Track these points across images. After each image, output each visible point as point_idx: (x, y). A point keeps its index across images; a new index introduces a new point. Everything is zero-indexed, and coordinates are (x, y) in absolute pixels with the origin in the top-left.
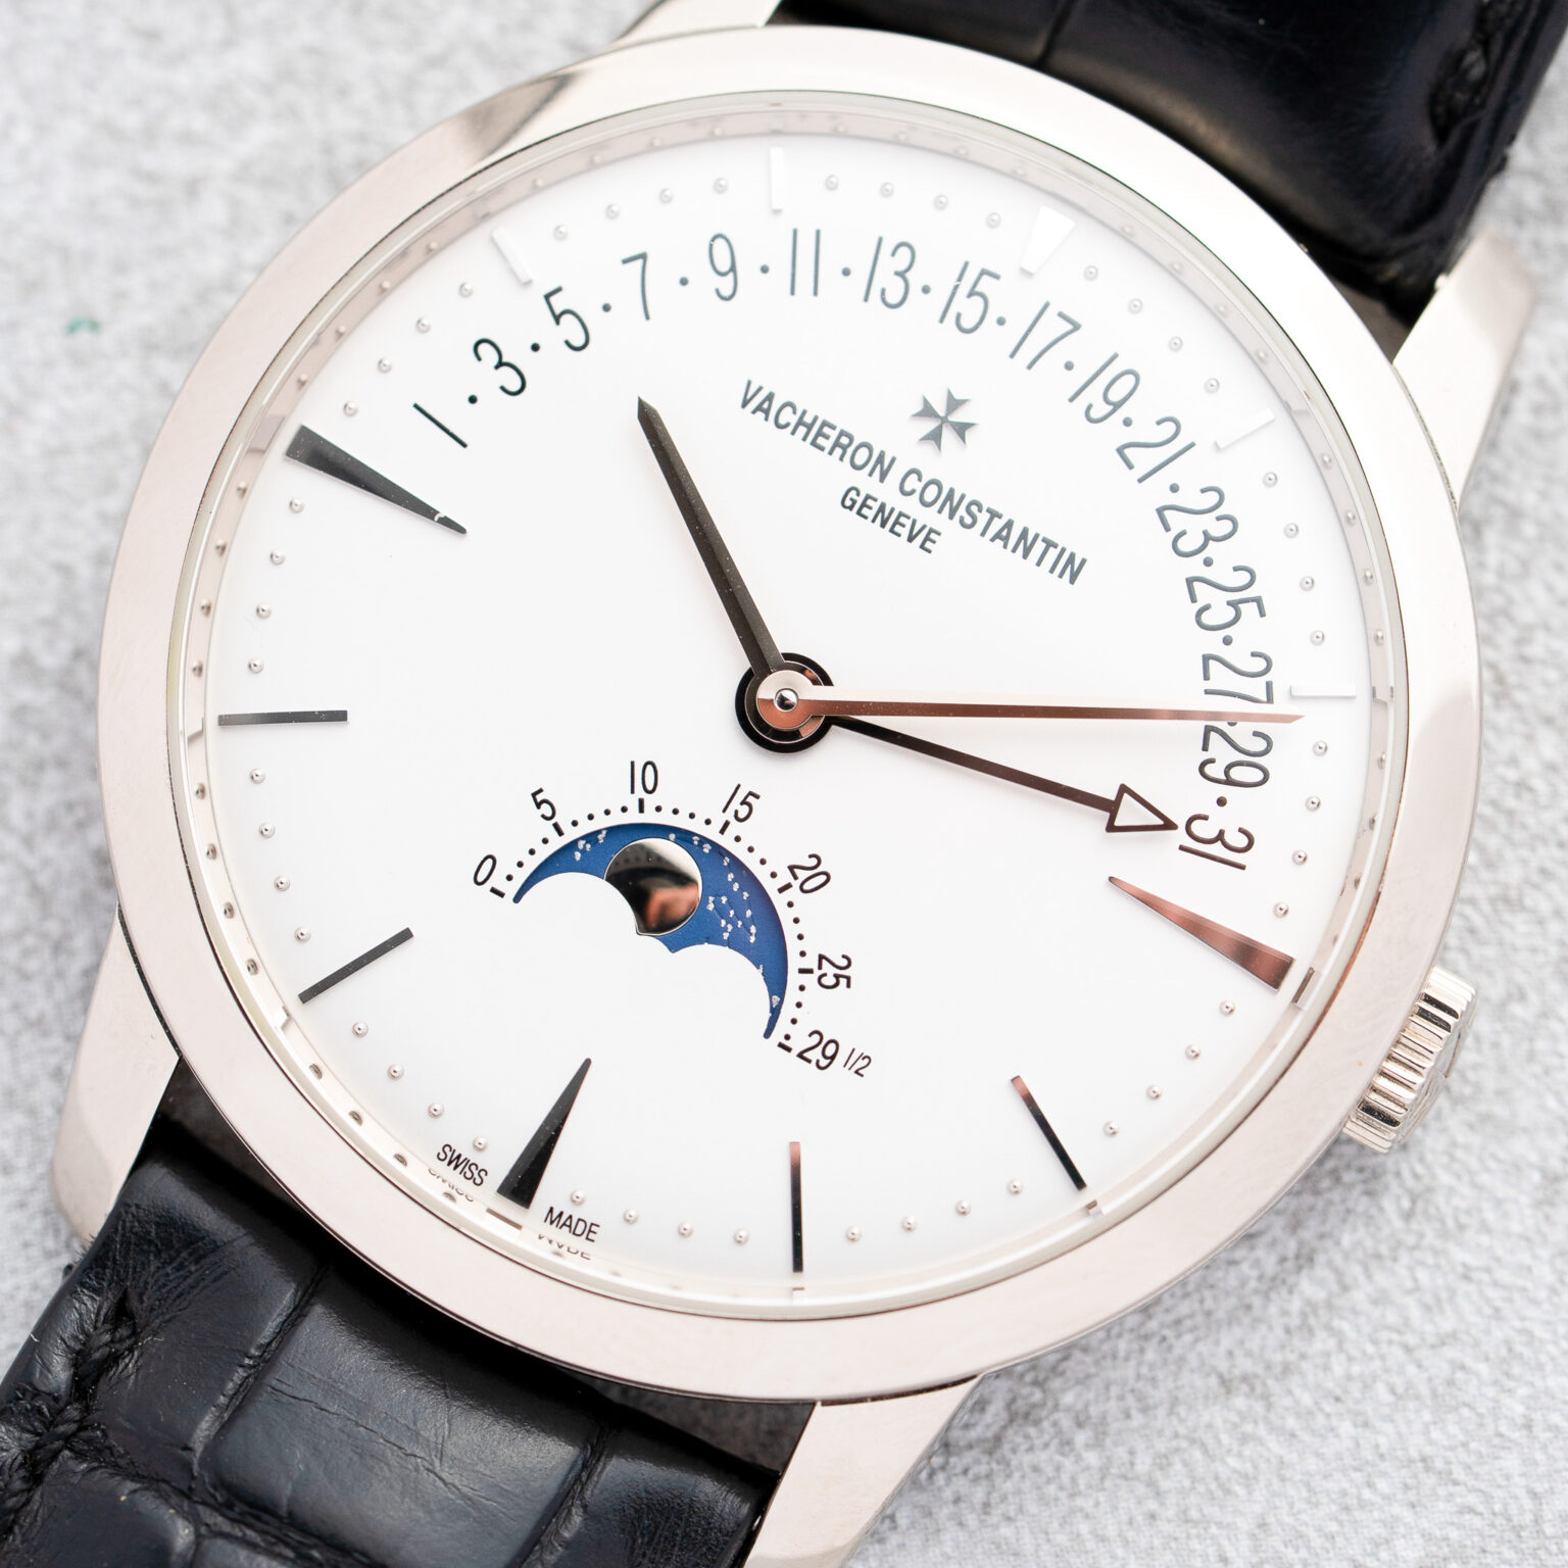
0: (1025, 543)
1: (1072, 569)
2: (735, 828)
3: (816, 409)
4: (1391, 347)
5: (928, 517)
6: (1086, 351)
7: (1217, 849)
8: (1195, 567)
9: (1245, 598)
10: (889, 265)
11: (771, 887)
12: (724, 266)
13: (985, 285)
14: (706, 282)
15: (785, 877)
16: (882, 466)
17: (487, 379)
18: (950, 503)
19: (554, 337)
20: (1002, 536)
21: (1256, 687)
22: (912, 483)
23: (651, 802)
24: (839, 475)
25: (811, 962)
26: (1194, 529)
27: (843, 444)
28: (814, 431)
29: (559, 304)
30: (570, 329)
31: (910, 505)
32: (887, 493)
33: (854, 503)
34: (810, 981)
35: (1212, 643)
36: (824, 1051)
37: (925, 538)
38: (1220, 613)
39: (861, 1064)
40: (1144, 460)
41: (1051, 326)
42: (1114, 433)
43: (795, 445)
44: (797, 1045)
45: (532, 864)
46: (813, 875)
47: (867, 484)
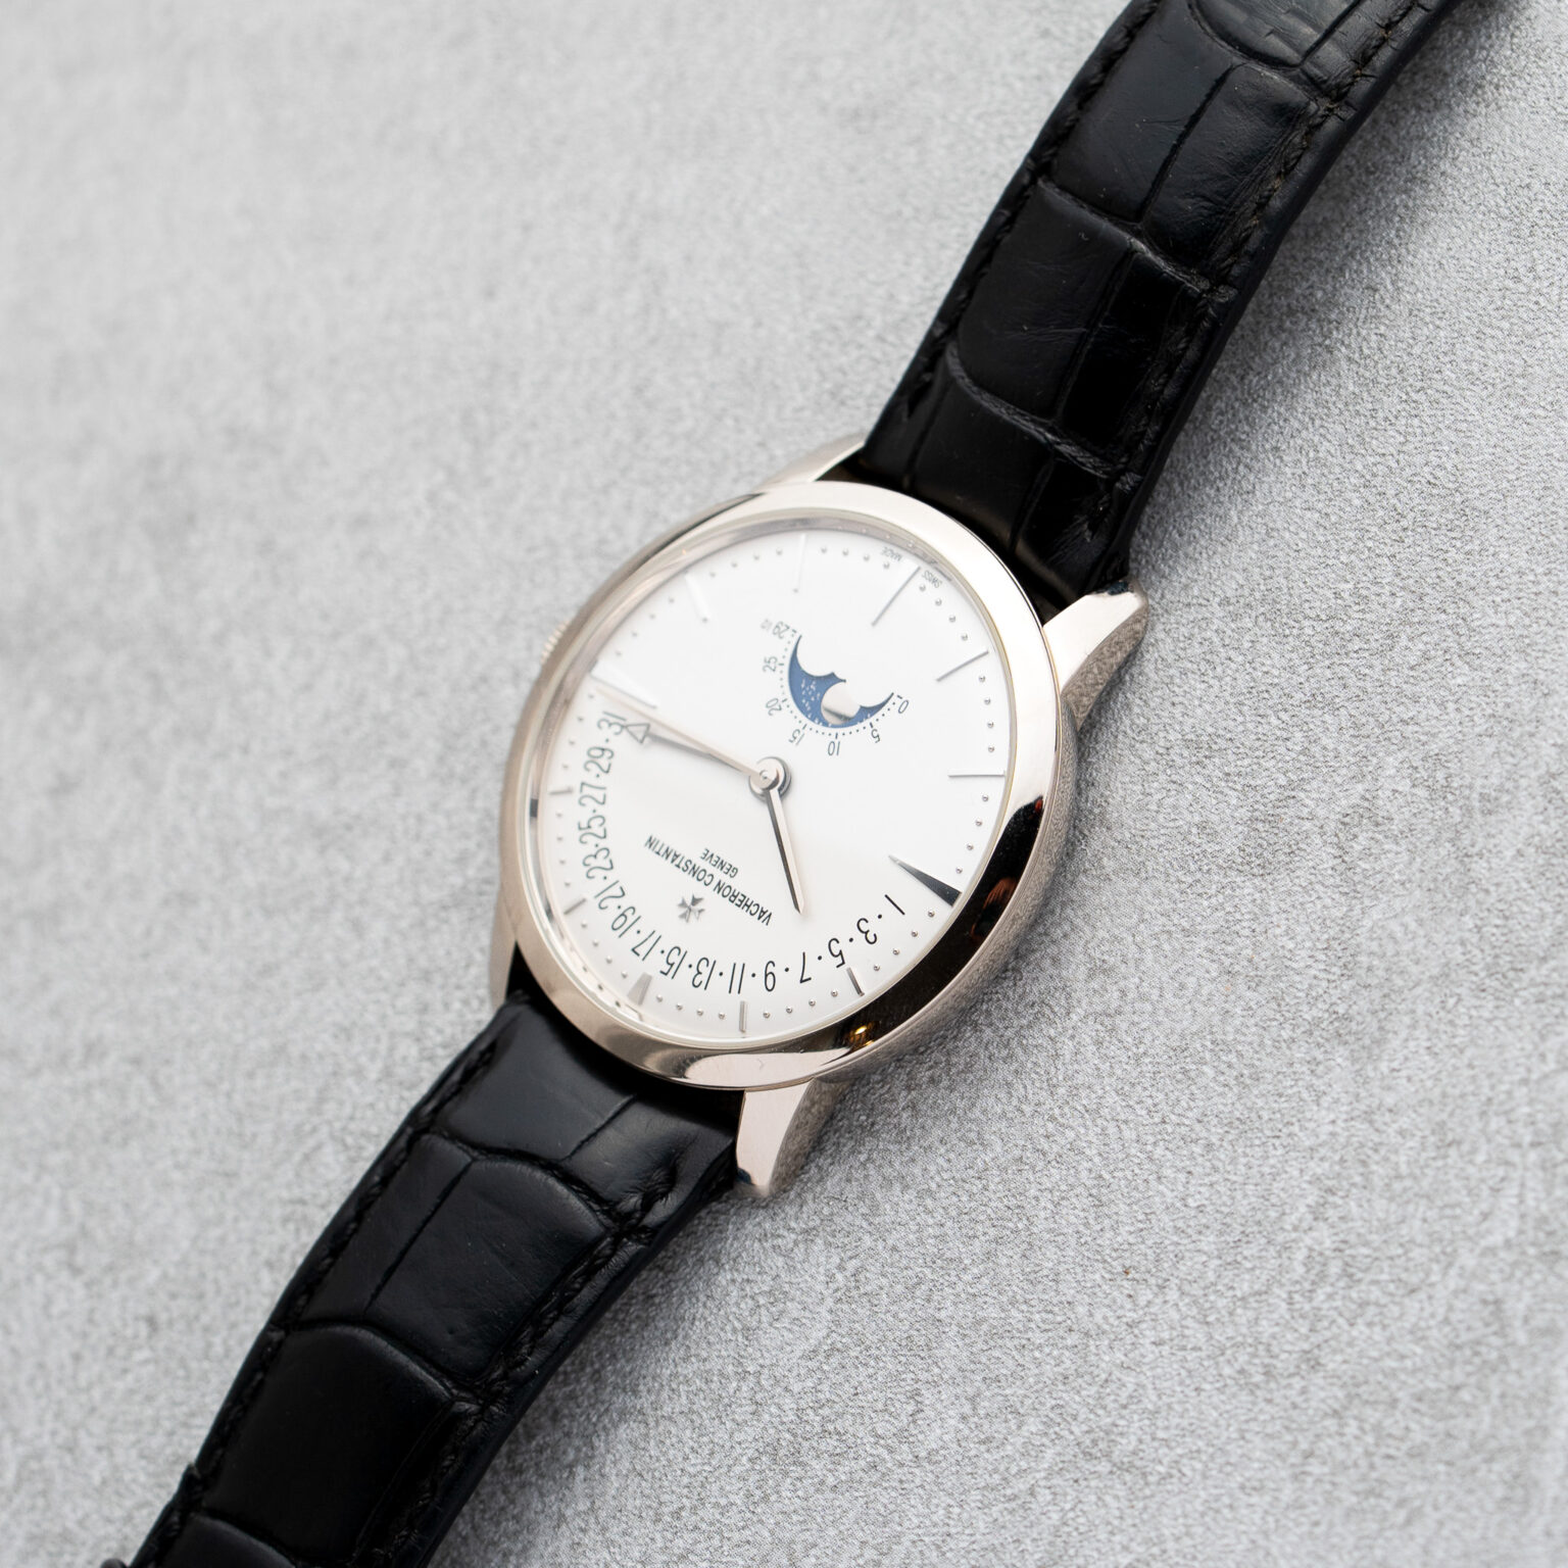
0: (667, 854)
1: (651, 842)
2: (800, 727)
3: (742, 913)
5: (704, 865)
6: (632, 938)
7: (612, 720)
8: (603, 843)
9: (585, 829)
10: (703, 978)
11: (791, 701)
12: (770, 977)
13: (666, 968)
14: (778, 970)
15: (784, 706)
16: (719, 887)
17: (872, 927)
18: (694, 871)
19: (844, 946)
20: (676, 856)
21: (587, 790)
22: (708, 879)
23: (833, 738)
24: (738, 884)
25: (779, 668)
26: (601, 861)
27: (733, 897)
28: (744, 903)
29: (839, 960)
30: (836, 949)
31: (711, 869)
32: (719, 875)
33: (733, 871)
34: (780, 660)
35: (601, 810)
36: (779, 630)
37: (707, 856)
38: (595, 823)
39: (766, 624)
40: (616, 891)
41: (642, 950)
42: (625, 903)
43: (753, 897)
44: (790, 632)
45: (884, 710)
46: (773, 707)
47: (726, 880)
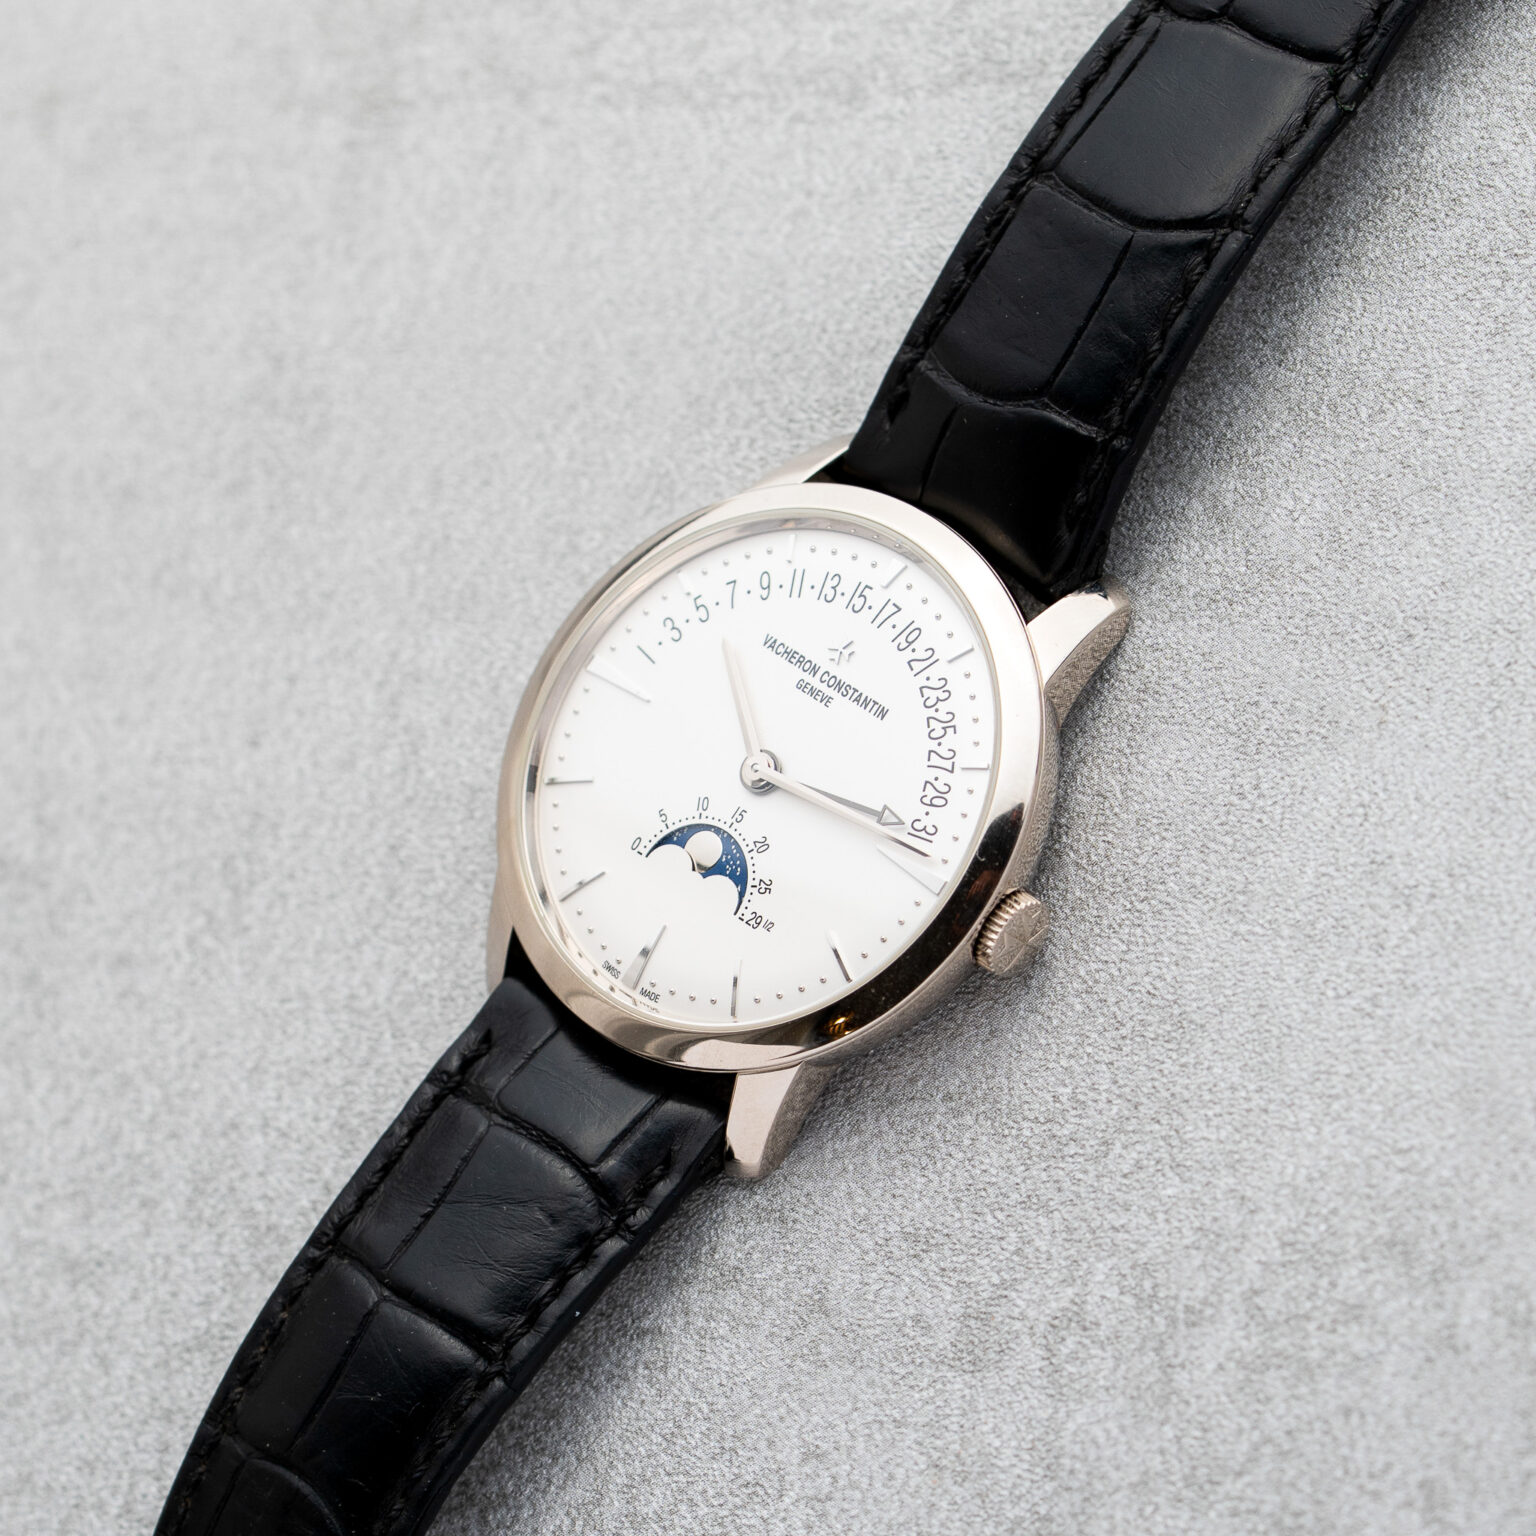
0: (866, 703)
1: (882, 713)
2: (736, 825)
3: (792, 646)
4: (1027, 618)
5: (830, 692)
6: (901, 621)
7: (923, 834)
8: (931, 712)
9: (949, 726)
10: (830, 583)
11: (745, 850)
12: (765, 585)
13: (867, 592)
14: (758, 592)
15: (752, 846)
16: (814, 670)
17: (669, 634)
18: (839, 686)
19: (695, 615)
20: (857, 700)
21: (948, 764)
22: (826, 677)
23: (704, 814)
24: (797, 674)
25: (756, 883)
26: (933, 695)
27: (801, 661)
28: (791, 655)
29: (699, 602)
30: (702, 613)
31: (823, 687)
32: (815, 682)
33: (802, 686)
34: (755, 890)
35: (933, 745)
36: (756, 921)
37: (826, 700)
38: (939, 732)
39: (769, 926)
40: (917, 666)
41: (890, 609)
42: (908, 655)
43: (782, 661)
44: (746, 918)
45: (655, 841)
46: (763, 845)
47: (808, 677)
